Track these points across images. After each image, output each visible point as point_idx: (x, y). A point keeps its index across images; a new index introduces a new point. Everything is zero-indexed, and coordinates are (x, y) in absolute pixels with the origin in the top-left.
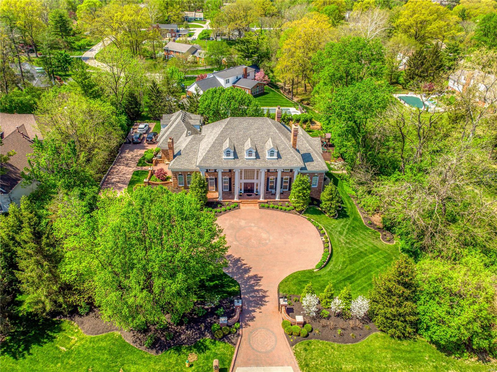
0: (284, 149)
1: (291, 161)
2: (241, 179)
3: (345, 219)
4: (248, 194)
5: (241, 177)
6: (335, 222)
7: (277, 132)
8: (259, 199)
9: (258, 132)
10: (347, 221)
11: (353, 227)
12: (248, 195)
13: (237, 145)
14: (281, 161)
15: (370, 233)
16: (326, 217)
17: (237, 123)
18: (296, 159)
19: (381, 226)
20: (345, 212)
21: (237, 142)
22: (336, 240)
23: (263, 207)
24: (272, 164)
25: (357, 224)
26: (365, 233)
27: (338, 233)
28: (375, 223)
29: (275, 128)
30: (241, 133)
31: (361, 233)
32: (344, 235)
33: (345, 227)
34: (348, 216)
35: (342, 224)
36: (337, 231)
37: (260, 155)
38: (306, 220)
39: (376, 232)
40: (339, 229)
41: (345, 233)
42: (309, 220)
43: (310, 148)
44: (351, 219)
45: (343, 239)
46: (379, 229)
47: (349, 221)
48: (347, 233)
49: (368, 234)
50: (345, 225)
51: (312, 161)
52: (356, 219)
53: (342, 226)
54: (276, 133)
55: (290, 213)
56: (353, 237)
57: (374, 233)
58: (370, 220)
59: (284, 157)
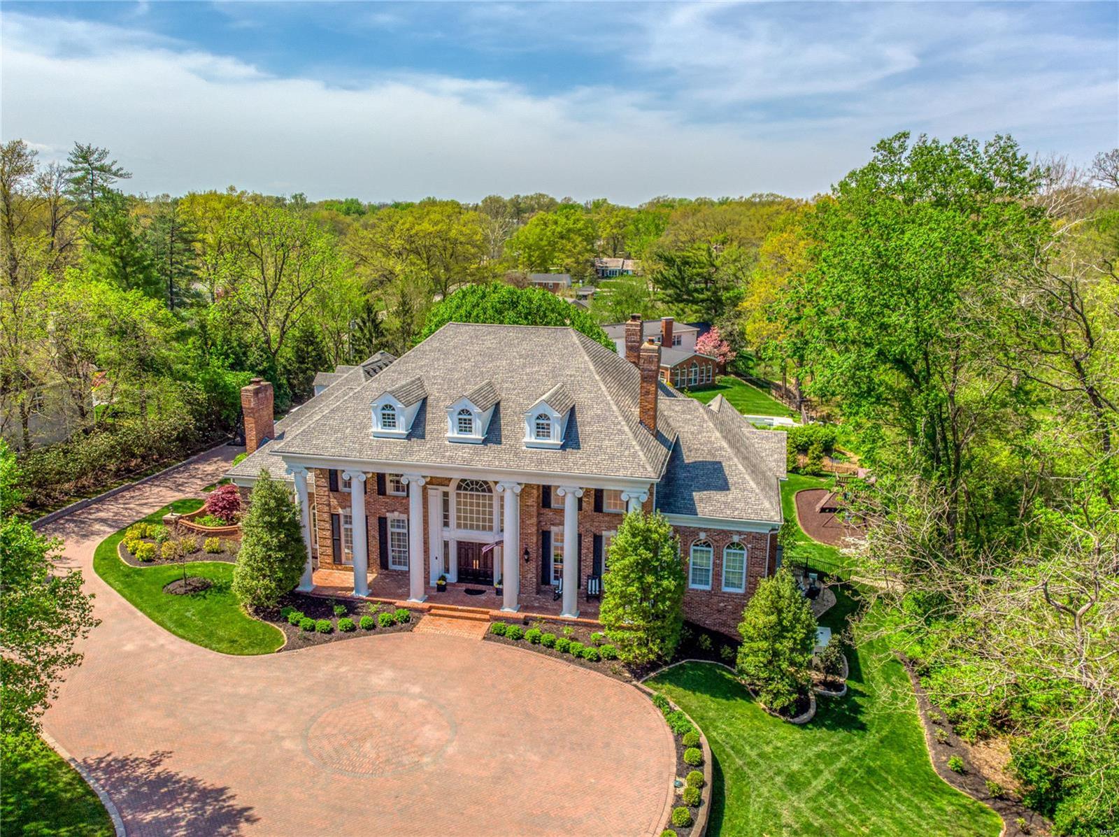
0: (600, 419)
1: (612, 458)
2: (446, 524)
3: (842, 733)
4: (471, 586)
5: (446, 517)
6: (785, 735)
7: (592, 367)
8: (500, 606)
9: (524, 366)
10: (850, 741)
11: (870, 771)
12: (468, 592)
13: (438, 400)
14: (573, 456)
15: (949, 809)
16: (755, 710)
17: (466, 337)
18: (635, 455)
19: (1013, 787)
20: (857, 709)
21: (439, 391)
22: (755, 806)
23: (499, 635)
24: (540, 462)
25: (897, 760)
26: (924, 804)
27: (778, 779)
28: (986, 771)
29: (587, 358)
30: (467, 365)
31: (900, 799)
32: (812, 792)
33: (827, 765)
34: (863, 727)
35: (822, 747)
36: (779, 773)
37: (504, 433)
38: (649, 702)
39: (982, 811)
40: (795, 767)
41: (818, 784)
42: (661, 703)
43: (725, 445)
44: (872, 737)
45: (797, 810)
46: (1001, 798)
47: (859, 744)
48: (830, 788)
49: (940, 810)
50: (835, 756)
51: (724, 487)
52: (897, 740)
53: (818, 756)
54: (587, 369)
55: (597, 670)
56: (853, 809)
57: (974, 814)
58: (964, 754)
59: (588, 445)
